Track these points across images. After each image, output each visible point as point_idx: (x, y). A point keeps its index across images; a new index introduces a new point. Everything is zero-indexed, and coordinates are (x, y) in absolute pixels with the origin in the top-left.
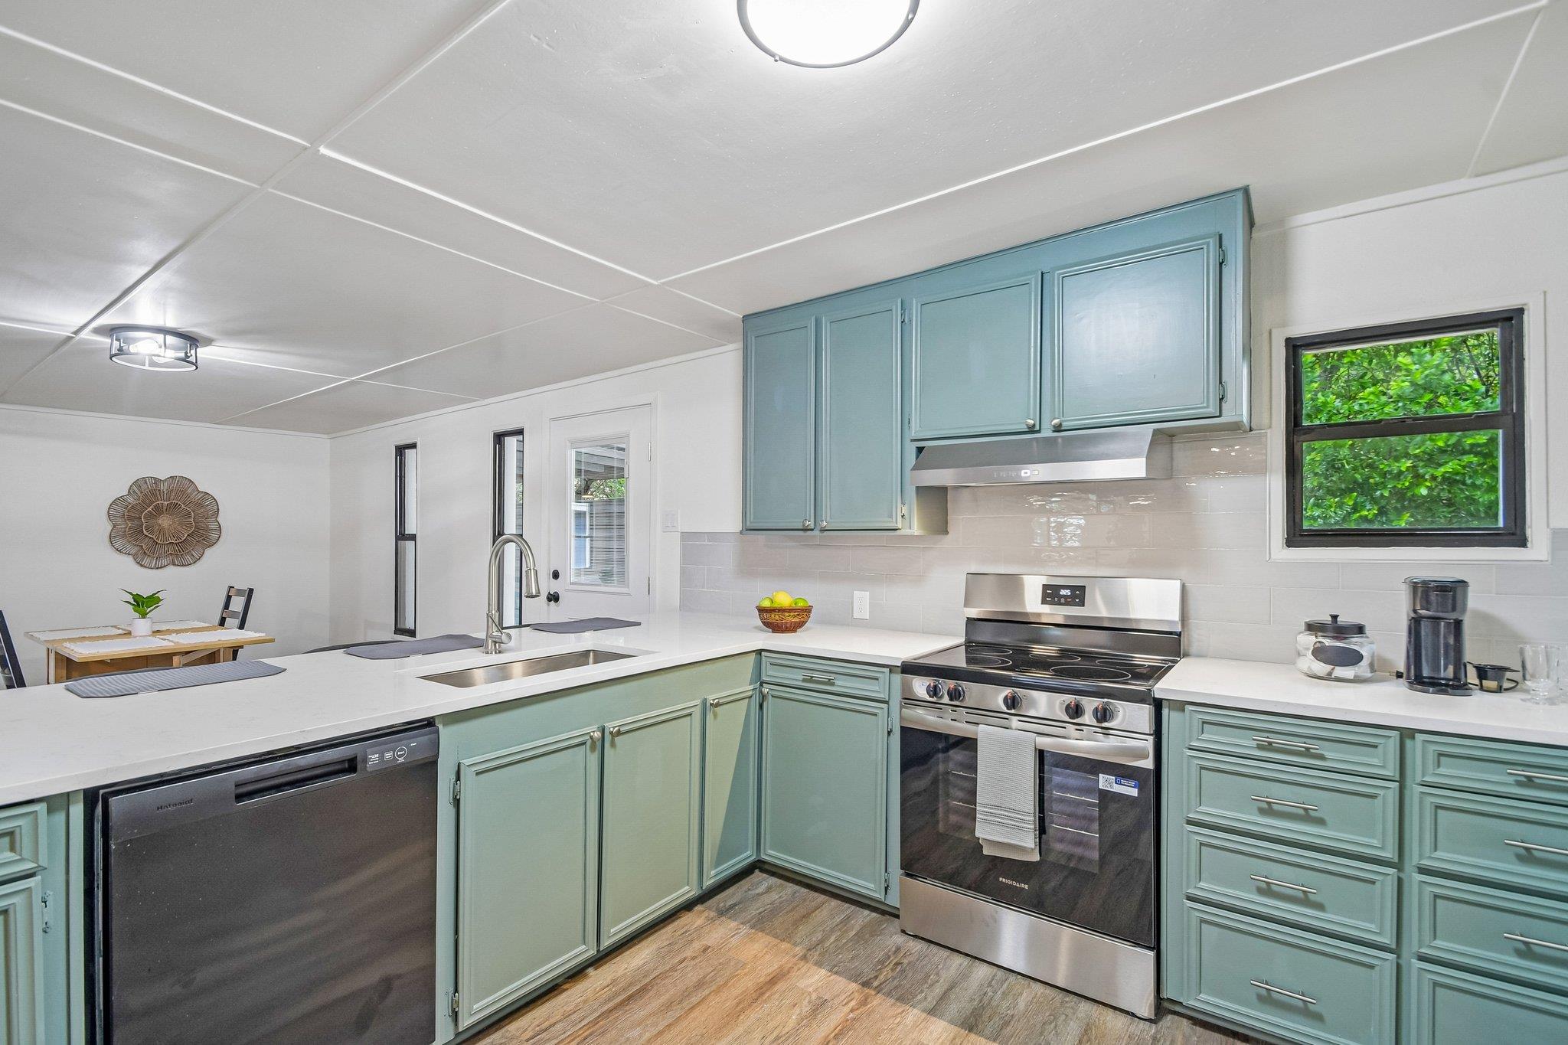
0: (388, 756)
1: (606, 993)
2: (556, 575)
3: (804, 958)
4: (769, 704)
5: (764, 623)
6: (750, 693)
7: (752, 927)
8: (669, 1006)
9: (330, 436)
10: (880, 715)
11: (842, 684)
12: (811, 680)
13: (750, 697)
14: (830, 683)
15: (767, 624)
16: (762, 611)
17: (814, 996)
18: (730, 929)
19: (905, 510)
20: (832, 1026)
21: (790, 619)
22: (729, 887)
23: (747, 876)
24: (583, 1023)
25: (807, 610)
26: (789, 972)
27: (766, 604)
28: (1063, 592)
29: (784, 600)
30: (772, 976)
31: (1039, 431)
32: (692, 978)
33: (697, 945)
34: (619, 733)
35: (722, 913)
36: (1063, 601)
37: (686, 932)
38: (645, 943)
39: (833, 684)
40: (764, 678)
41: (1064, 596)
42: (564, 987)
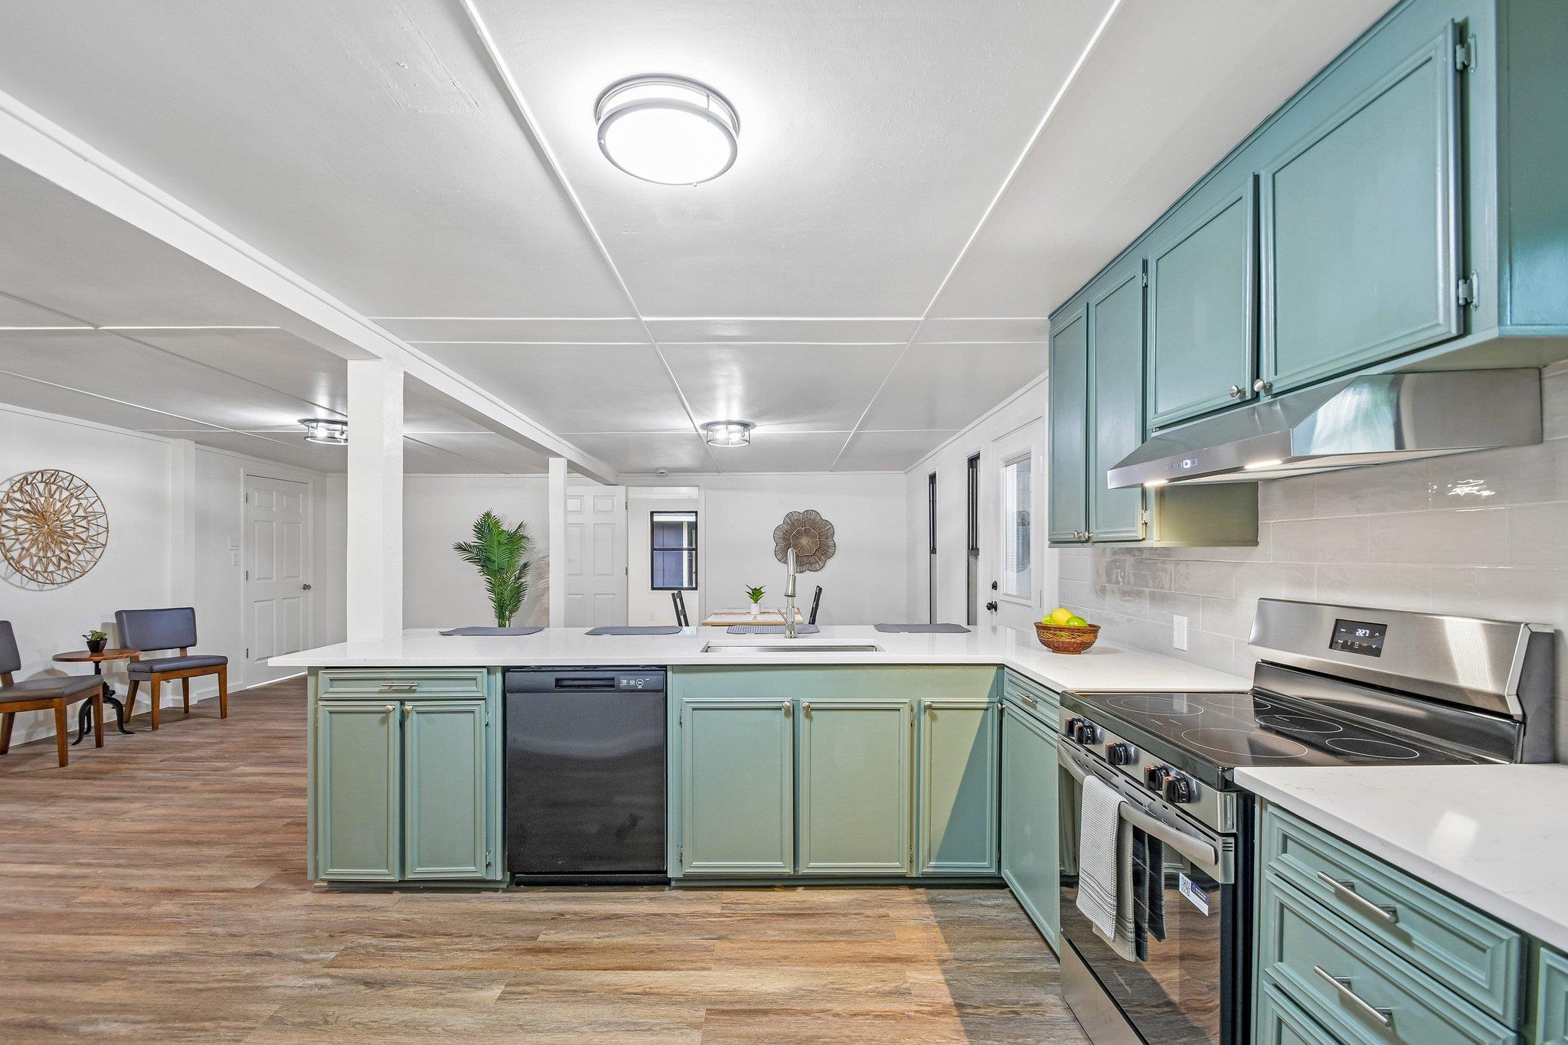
0: (632, 683)
1: (791, 905)
2: (995, 586)
3: (942, 962)
4: (1005, 721)
6: (985, 706)
7: (938, 922)
8: (810, 932)
11: (1040, 708)
12: (1025, 701)
13: (986, 709)
14: (1034, 705)
16: (1041, 628)
17: (908, 985)
18: (920, 915)
19: (1147, 516)
20: (887, 1009)
21: (1068, 638)
22: (967, 889)
23: (994, 889)
24: (760, 912)
25: (1093, 630)
26: (915, 962)
27: (1054, 622)
29: (1061, 617)
30: (899, 956)
32: (850, 926)
33: (882, 911)
35: (931, 902)
37: (888, 900)
38: (851, 891)
39: (1036, 708)
40: (1004, 693)
42: (776, 889)
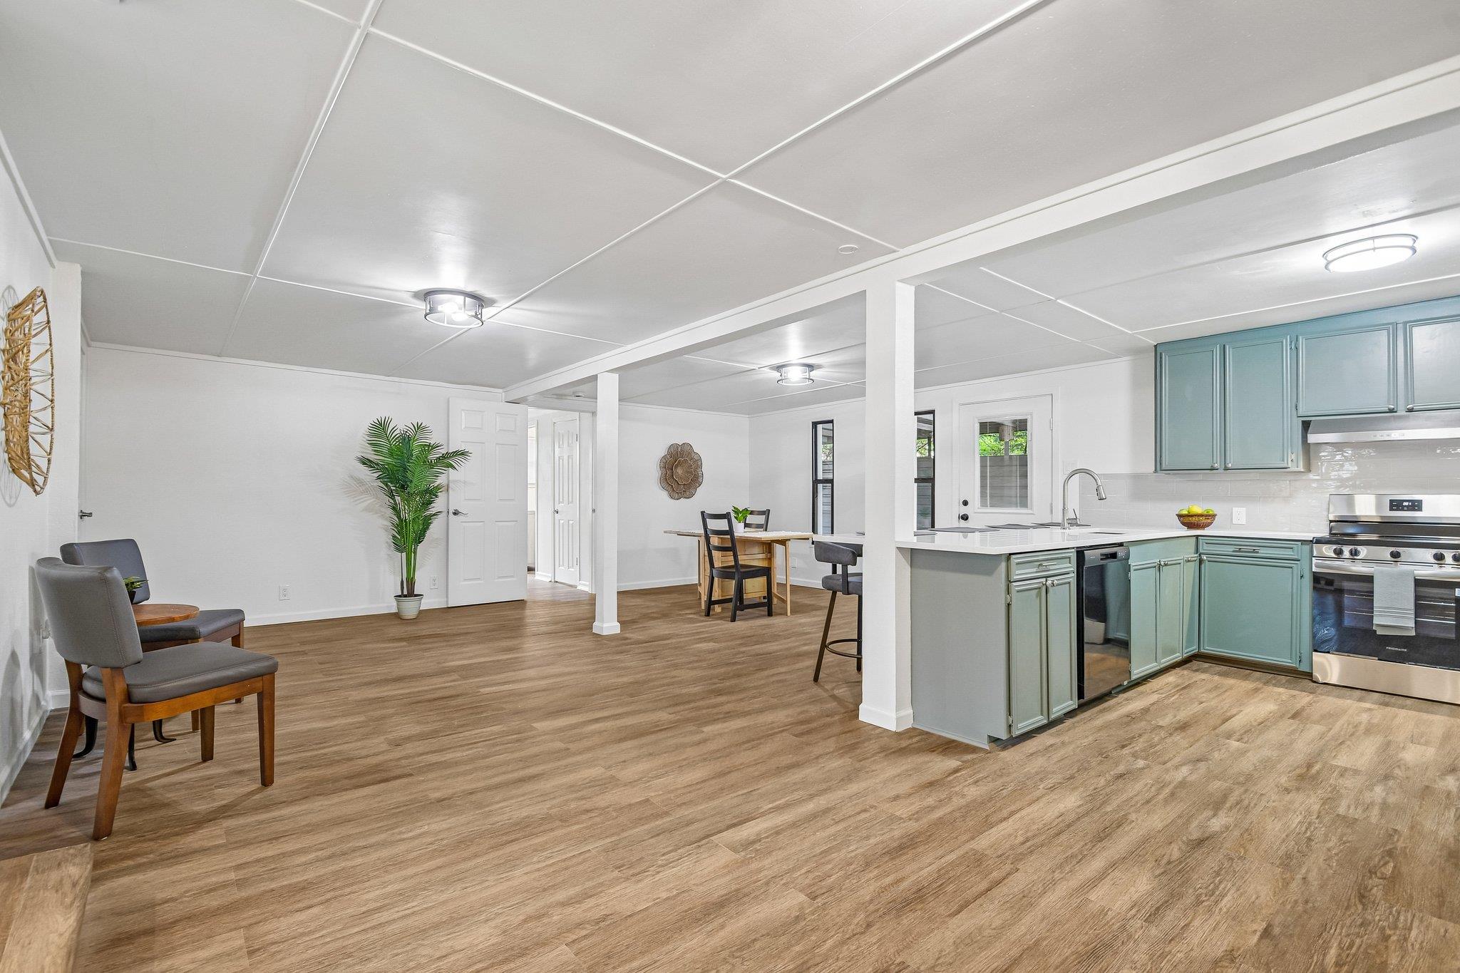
2: (965, 503)
4: (1206, 566)
5: (1182, 523)
9: (750, 416)
10: (1295, 569)
11: (1263, 552)
12: (1240, 550)
14: (1254, 551)
15: (1184, 524)
16: (1180, 516)
19: (1293, 457)
21: (1203, 520)
25: (1212, 516)
27: (1185, 512)
28: (1405, 504)
29: (1197, 509)
31: (1396, 412)
34: (1166, 565)
36: (1405, 508)
39: (1258, 552)
40: (1201, 551)
41: (1405, 506)
